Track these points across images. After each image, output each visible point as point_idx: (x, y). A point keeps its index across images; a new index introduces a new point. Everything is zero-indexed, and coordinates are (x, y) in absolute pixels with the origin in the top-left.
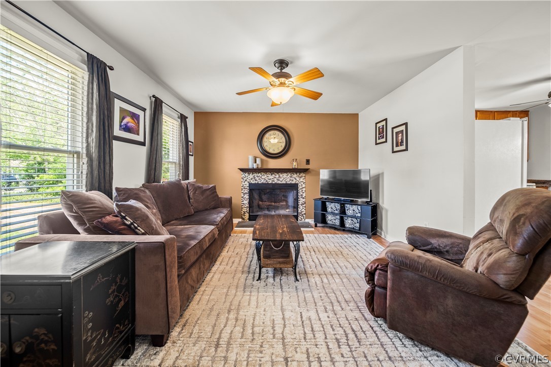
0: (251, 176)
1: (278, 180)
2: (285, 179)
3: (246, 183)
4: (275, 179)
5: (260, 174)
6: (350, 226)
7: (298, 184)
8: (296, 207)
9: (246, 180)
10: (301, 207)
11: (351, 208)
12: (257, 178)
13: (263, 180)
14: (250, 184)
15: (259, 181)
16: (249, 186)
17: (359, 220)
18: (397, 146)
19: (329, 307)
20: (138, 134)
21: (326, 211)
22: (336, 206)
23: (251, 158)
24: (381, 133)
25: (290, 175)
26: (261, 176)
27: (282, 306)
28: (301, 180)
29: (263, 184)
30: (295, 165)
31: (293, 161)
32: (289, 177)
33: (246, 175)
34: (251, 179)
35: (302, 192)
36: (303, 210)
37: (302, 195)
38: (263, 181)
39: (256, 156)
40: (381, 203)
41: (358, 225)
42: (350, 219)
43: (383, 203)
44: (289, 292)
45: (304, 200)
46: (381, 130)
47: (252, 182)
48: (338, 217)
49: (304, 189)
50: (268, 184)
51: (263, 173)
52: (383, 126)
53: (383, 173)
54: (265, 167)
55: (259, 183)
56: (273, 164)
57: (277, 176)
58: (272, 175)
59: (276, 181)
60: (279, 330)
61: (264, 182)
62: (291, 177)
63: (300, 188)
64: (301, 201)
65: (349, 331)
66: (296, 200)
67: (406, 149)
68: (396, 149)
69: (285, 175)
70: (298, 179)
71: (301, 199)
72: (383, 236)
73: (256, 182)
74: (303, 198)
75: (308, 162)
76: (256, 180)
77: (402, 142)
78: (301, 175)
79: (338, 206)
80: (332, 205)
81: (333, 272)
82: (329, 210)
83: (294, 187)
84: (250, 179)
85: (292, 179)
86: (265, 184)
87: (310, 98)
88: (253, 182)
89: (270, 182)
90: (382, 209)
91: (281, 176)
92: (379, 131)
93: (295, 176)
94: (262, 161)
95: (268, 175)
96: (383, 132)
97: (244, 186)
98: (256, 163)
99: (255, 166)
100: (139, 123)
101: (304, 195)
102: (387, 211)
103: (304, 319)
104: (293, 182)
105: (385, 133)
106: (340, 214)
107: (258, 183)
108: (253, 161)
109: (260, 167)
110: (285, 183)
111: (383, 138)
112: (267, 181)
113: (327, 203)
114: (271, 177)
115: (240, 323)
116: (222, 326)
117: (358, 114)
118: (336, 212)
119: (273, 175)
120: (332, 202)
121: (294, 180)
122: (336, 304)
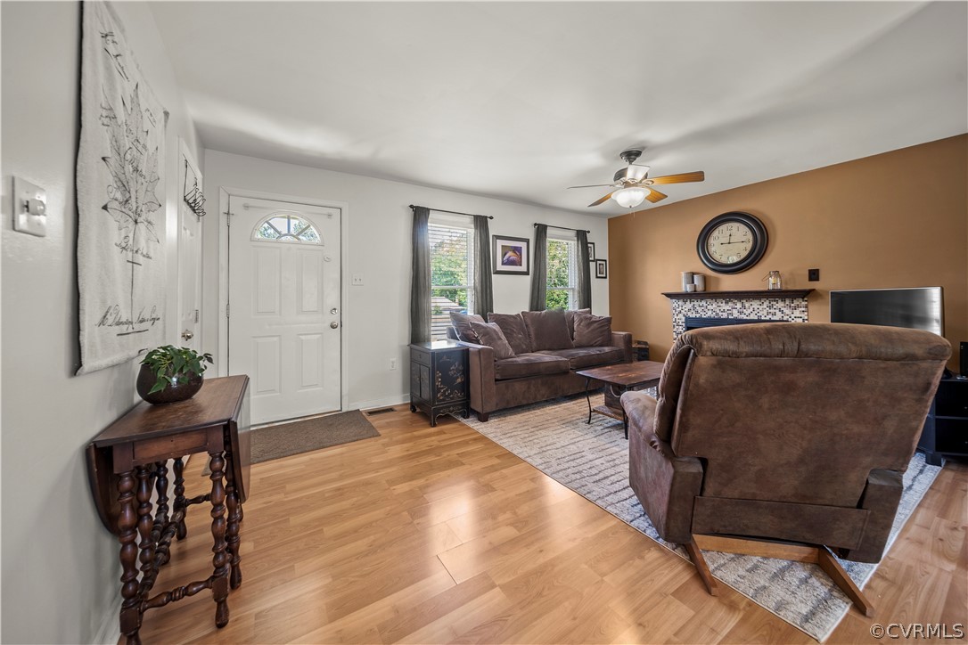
0: (689, 305)
1: (741, 313)
2: (756, 310)
3: (681, 316)
4: (735, 312)
5: (704, 302)
9: (680, 312)
12: (699, 309)
13: (710, 313)
14: (688, 319)
15: (703, 313)
16: (686, 322)
20: (521, 265)
23: (683, 276)
25: (766, 303)
26: (705, 305)
28: (797, 313)
29: (710, 317)
30: (773, 283)
32: (765, 306)
33: (681, 303)
34: (689, 310)
39: (694, 271)
47: (690, 315)
50: (720, 319)
51: (709, 301)
54: (712, 289)
55: (703, 316)
56: (729, 283)
57: (739, 306)
58: (727, 303)
59: (736, 314)
61: (712, 316)
62: (770, 307)
69: (755, 304)
70: (787, 311)
73: (698, 315)
75: (814, 275)
76: (697, 312)
78: (796, 302)
84: (687, 310)
85: (772, 311)
86: (715, 318)
88: (692, 315)
89: (725, 315)
91: (747, 305)
93: (780, 304)
94: (705, 279)
95: (720, 304)
97: (677, 320)
98: (693, 283)
100: (521, 254)
104: (775, 318)
107: (700, 317)
108: (688, 280)
109: (701, 289)
110: (757, 317)
112: (717, 314)
114: (725, 306)
119: (730, 304)
121: (779, 313)
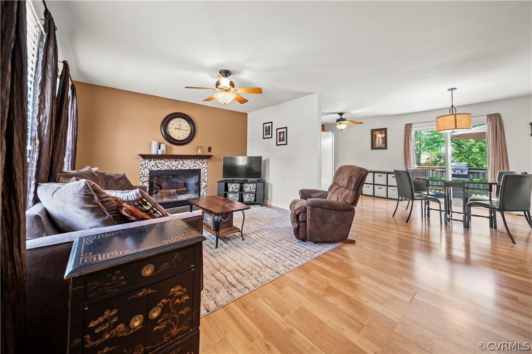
0: (152, 163)
1: (182, 166)
2: (189, 165)
3: (146, 170)
4: (179, 166)
5: (162, 161)
6: (248, 200)
7: (200, 169)
8: (198, 191)
9: (146, 168)
10: (203, 191)
11: (249, 186)
12: (160, 165)
13: (166, 166)
14: (151, 172)
15: (162, 168)
16: (149, 174)
17: (254, 194)
18: (280, 141)
19: (275, 246)
21: (228, 191)
22: (237, 186)
23: (154, 144)
24: (268, 130)
25: (193, 161)
26: (163, 162)
27: (249, 255)
28: (204, 165)
29: (166, 170)
30: (199, 152)
31: (198, 149)
32: (192, 163)
33: (147, 161)
34: (153, 166)
35: (204, 176)
36: (205, 193)
37: (204, 179)
38: (166, 168)
39: (160, 142)
40: (267, 181)
41: (253, 198)
42: (248, 194)
43: (269, 180)
44: (245, 247)
45: (206, 184)
46: (267, 129)
47: (153, 169)
48: (238, 194)
49: (206, 174)
50: (171, 170)
51: (166, 160)
52: (269, 126)
53: (269, 159)
54: (169, 153)
55: (162, 169)
56: (177, 150)
57: (181, 162)
58: (175, 161)
59: (180, 167)
60: (260, 264)
62: (194, 163)
63: (202, 172)
64: (203, 184)
65: (293, 251)
66: (198, 184)
67: (286, 144)
68: (279, 143)
69: (189, 161)
70: (201, 165)
71: (203, 183)
72: (269, 204)
73: (158, 169)
74: (205, 182)
75: (210, 149)
76: (158, 167)
77: (283, 139)
78: (204, 161)
79: (238, 186)
80: (233, 185)
81: (260, 229)
82: (230, 190)
83: (197, 172)
84: (151, 166)
85: (195, 165)
86: (168, 170)
87: (239, 102)
88: (155, 169)
89: (174, 168)
90: (268, 184)
91: (185, 162)
92: (266, 129)
93: (198, 162)
94: (167, 147)
95: (172, 162)
96: (269, 131)
97: (144, 173)
98: (160, 149)
99: (160, 153)
101: (206, 179)
102: (272, 185)
103: (267, 255)
104: (196, 168)
105: (271, 131)
106: (240, 191)
107: (160, 170)
108: (158, 147)
109: (164, 153)
110: (189, 168)
111: (269, 134)
112: (170, 167)
113: (229, 184)
114: (174, 163)
115: (234, 271)
116: (224, 277)
117: (247, 114)
118: (236, 190)
119: (177, 162)
120: (233, 183)
121: (198, 166)
122: (276, 243)
